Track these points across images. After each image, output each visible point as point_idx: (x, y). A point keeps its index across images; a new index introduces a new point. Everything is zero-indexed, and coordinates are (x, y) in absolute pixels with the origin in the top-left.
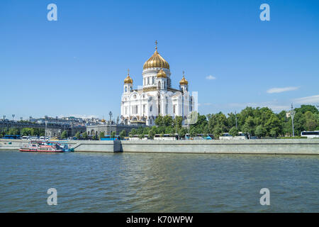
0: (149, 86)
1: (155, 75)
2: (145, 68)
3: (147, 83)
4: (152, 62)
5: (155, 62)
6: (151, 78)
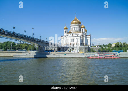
0: (75, 31)
1: (77, 27)
2: (71, 24)
3: (72, 30)
4: (75, 22)
5: (76, 21)
6: (76, 28)
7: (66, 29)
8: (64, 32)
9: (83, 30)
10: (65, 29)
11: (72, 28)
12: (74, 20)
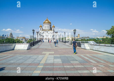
6: (48, 27)
7: (42, 27)
8: (40, 29)
9: (54, 29)
10: (40, 27)
11: (45, 27)
12: (46, 21)
